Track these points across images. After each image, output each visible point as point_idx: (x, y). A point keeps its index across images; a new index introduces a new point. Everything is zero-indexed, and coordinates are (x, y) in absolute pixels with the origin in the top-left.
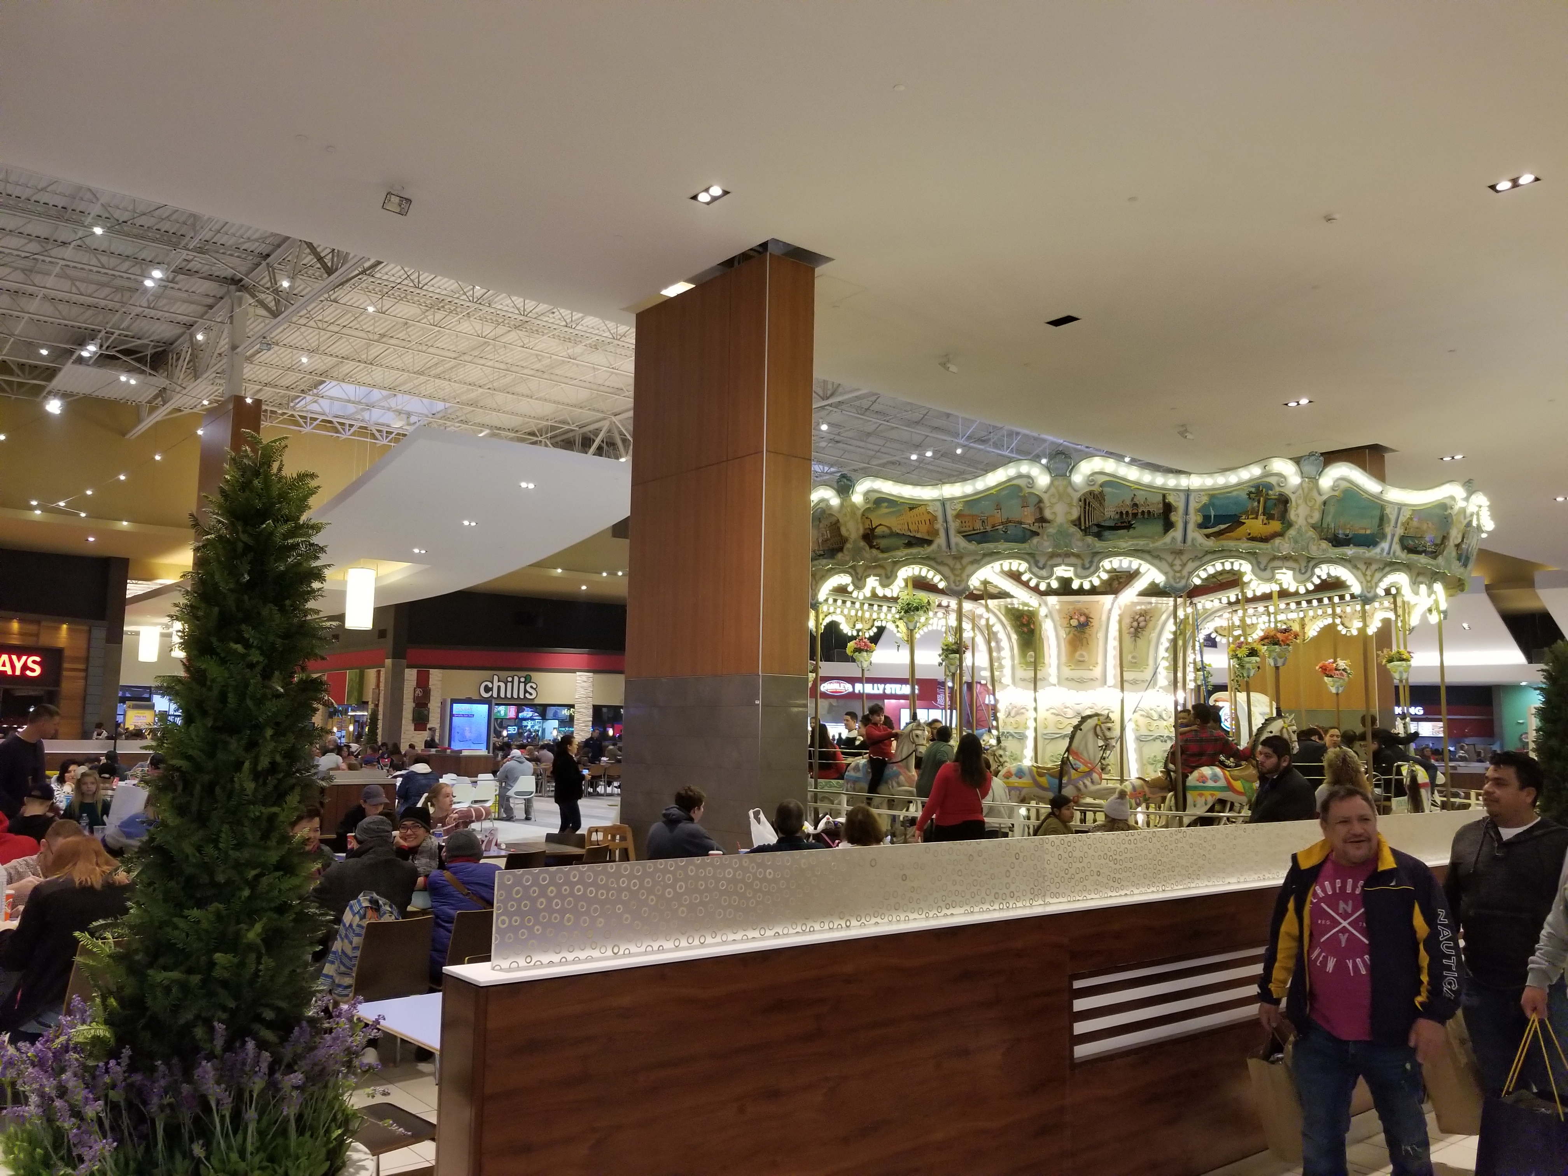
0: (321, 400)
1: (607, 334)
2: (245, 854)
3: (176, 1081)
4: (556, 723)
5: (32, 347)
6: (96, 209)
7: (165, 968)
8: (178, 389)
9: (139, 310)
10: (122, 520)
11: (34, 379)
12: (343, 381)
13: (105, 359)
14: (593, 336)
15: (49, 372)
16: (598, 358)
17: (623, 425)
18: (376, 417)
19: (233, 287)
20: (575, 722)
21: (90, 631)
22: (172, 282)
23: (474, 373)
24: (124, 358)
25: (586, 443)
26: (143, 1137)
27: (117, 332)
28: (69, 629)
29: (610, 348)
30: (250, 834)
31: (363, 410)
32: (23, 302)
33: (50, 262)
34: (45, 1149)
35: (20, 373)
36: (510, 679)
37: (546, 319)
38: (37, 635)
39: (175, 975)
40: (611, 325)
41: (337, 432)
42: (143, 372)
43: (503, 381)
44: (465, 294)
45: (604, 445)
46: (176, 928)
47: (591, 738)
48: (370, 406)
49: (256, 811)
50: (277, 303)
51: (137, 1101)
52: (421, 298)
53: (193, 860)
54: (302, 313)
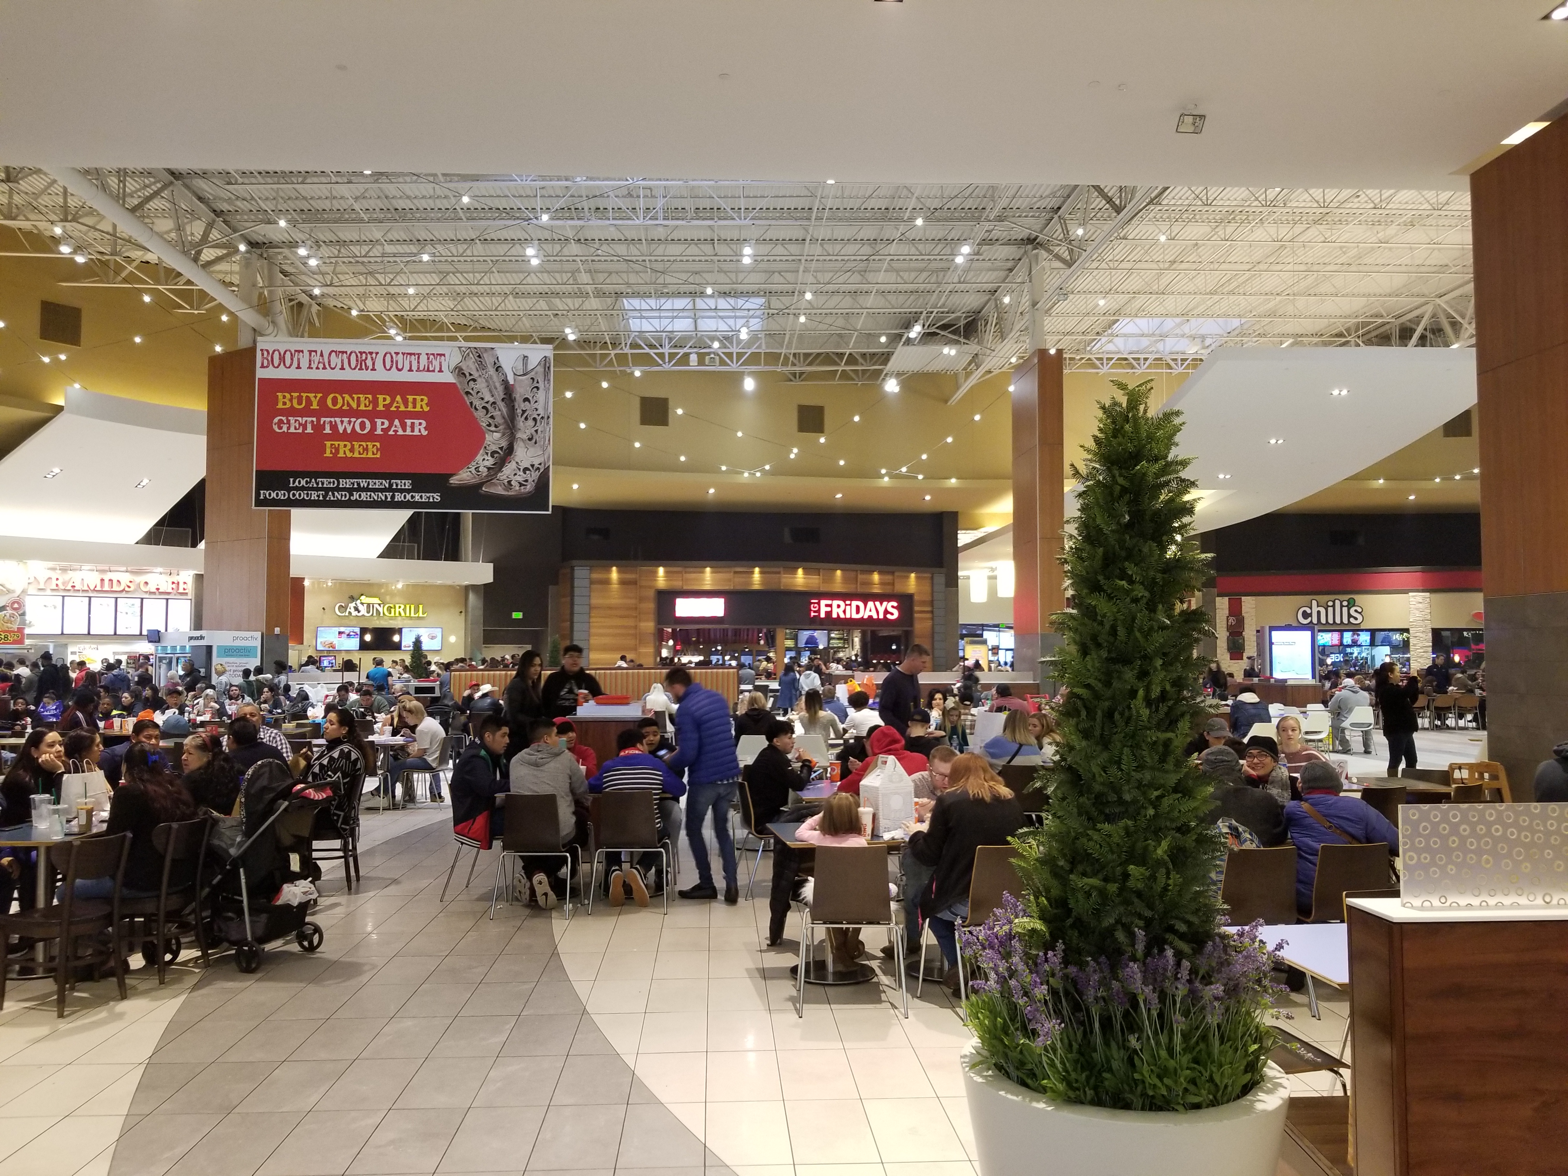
0: (1116, 340)
1: (1426, 206)
2: (1147, 776)
3: (1105, 978)
4: (1387, 650)
5: (872, 337)
6: (912, 203)
7: (1084, 874)
8: (989, 351)
9: (950, 287)
10: (950, 478)
11: (873, 365)
12: (1136, 316)
13: (928, 337)
14: (1408, 212)
15: (884, 357)
16: (1415, 235)
17: (1451, 307)
18: (1170, 346)
19: (1030, 247)
20: (1412, 648)
21: (932, 578)
22: (978, 254)
23: (1271, 281)
24: (942, 333)
25: (1405, 335)
26: (1082, 1023)
27: (936, 311)
28: (917, 578)
29: (1428, 221)
30: (1150, 758)
31: (1157, 341)
32: (861, 299)
33: (879, 260)
34: (1004, 1020)
35: (863, 362)
36: (1330, 604)
37: (1350, 205)
38: (893, 584)
39: (1094, 881)
40: (1430, 194)
41: (1133, 367)
42: (957, 342)
43: (1303, 284)
44: (1257, 199)
45: (1428, 334)
46: (1090, 839)
47: (1434, 665)
48: (1163, 336)
49: (1153, 736)
50: (1071, 252)
51: (1072, 990)
52: (1210, 214)
53: (1099, 779)
54: (1094, 258)
